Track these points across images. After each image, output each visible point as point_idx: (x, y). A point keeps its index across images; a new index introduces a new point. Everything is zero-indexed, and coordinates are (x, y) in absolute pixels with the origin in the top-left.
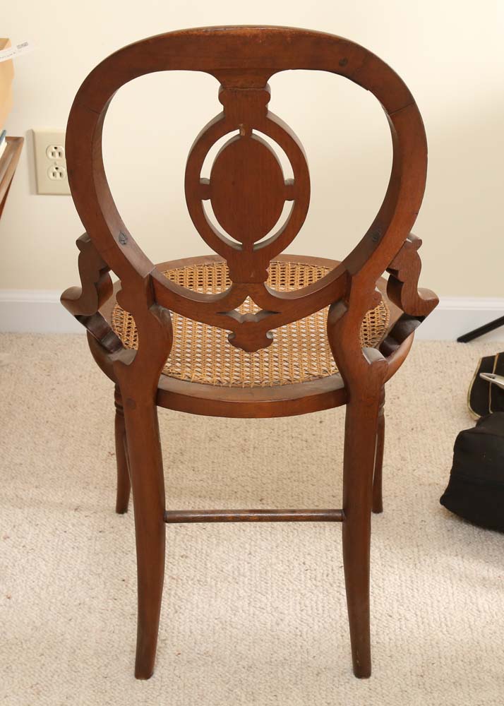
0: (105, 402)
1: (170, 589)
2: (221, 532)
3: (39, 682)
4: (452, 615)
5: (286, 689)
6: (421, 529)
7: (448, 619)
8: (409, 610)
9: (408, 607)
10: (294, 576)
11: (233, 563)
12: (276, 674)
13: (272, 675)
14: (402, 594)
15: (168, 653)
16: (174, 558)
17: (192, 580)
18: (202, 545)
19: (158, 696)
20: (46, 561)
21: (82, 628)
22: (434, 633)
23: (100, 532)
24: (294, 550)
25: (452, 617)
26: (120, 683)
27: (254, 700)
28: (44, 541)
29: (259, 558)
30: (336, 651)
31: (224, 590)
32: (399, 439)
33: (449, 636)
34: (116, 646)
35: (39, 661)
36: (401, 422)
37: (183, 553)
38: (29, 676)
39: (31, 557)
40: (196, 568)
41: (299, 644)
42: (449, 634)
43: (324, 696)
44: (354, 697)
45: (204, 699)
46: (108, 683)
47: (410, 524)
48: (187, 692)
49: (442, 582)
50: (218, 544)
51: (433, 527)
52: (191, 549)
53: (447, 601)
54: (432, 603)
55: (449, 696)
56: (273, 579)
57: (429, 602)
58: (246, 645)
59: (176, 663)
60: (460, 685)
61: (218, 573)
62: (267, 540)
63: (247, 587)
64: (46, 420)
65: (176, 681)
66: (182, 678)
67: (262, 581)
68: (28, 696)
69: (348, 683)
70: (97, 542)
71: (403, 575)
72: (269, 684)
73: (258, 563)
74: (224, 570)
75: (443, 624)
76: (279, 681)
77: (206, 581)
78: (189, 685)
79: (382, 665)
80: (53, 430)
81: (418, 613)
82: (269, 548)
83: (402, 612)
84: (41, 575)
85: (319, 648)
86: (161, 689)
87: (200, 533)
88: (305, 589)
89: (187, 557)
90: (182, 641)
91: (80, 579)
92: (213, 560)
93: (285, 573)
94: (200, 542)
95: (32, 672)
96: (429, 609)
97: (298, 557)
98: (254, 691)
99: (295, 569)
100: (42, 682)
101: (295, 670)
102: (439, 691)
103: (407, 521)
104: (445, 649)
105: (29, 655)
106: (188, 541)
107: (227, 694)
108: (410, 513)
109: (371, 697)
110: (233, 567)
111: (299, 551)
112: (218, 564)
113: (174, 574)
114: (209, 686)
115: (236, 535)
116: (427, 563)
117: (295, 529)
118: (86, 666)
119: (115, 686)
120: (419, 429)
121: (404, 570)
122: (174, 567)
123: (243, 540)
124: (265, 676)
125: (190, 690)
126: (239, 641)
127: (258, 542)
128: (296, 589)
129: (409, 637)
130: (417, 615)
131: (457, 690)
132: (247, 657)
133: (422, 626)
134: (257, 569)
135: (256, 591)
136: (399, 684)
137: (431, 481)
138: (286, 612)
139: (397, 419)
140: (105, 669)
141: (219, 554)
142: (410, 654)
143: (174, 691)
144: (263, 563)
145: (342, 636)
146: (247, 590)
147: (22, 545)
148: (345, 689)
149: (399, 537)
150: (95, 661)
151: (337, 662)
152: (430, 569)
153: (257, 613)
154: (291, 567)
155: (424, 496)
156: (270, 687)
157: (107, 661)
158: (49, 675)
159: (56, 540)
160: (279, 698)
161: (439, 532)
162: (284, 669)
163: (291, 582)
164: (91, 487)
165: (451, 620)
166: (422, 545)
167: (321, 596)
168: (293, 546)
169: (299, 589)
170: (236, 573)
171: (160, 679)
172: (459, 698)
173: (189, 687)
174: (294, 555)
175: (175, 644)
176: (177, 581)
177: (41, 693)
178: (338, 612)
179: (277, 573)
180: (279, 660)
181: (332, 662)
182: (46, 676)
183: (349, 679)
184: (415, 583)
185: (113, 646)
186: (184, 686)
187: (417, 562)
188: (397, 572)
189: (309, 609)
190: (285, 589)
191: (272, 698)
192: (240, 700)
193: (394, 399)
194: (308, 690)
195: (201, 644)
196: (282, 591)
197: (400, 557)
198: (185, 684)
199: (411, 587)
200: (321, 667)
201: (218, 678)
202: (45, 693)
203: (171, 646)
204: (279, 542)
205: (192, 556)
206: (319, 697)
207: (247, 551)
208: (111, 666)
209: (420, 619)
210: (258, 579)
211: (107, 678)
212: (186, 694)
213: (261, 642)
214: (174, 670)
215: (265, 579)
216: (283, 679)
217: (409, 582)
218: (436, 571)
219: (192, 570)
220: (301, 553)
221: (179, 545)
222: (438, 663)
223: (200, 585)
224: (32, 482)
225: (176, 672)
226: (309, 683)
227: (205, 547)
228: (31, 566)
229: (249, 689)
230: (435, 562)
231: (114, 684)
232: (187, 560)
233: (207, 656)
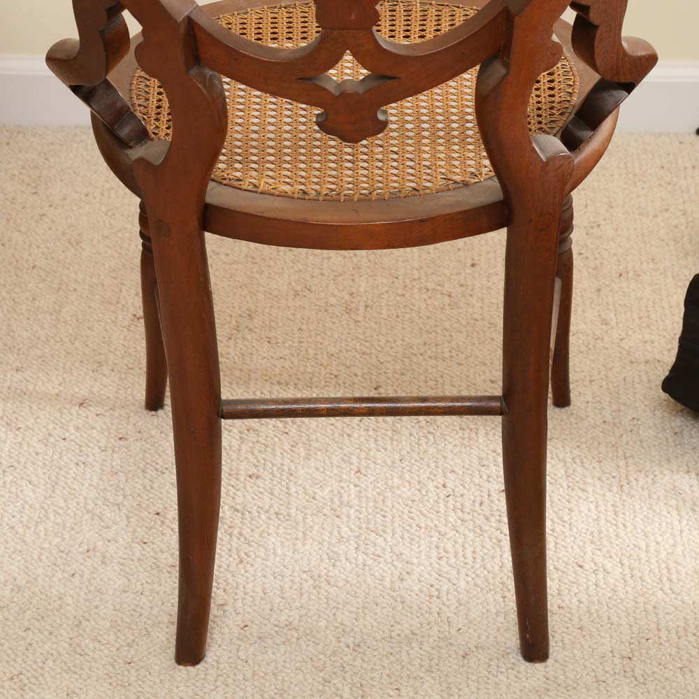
0: (127, 235)
1: (230, 527)
2: (313, 437)
3: (24, 671)
4: (679, 564)
5: (415, 678)
6: (631, 431)
7: (673, 570)
8: (611, 557)
9: (608, 552)
10: (429, 505)
11: (332, 485)
12: (398, 656)
13: (392, 658)
14: (600, 532)
15: (227, 625)
16: (237, 479)
17: (267, 512)
18: (282, 459)
19: (212, 690)
20: (35, 485)
21: (91, 588)
22: (651, 592)
23: (120, 439)
24: (428, 466)
25: (679, 567)
26: (152, 671)
28: (30, 454)
29: (372, 478)
30: (494, 619)
31: (316, 527)
32: (599, 290)
33: (674, 596)
34: (146, 614)
35: (23, 638)
36: (601, 264)
37: (253, 470)
38: (8, 662)
39: (9, 478)
40: (272, 494)
41: (435, 610)
42: (673, 593)
43: (474, 690)
44: (521, 690)
46: (133, 672)
47: (614, 424)
48: (257, 684)
49: (665, 513)
50: (307, 458)
51: (650, 427)
52: (265, 465)
53: (672, 542)
54: (647, 546)
55: (672, 688)
56: (395, 510)
57: (643, 544)
58: (351, 612)
59: (241, 639)
60: (691, 671)
61: (308, 501)
62: (385, 449)
63: (354, 524)
64: (32, 265)
65: (240, 667)
66: (250, 662)
67: (377, 513)
68: (5, 692)
69: (512, 669)
70: (115, 455)
71: (601, 502)
72: (387, 671)
73: (372, 486)
74: (317, 496)
75: (665, 579)
76: (403, 667)
77: (289, 514)
78: (262, 674)
79: (566, 641)
80: (44, 280)
81: (626, 562)
82: (389, 462)
83: (599, 560)
85: (467, 615)
86: (216, 681)
87: (280, 440)
88: (446, 525)
89: (258, 477)
90: (250, 606)
91: (88, 511)
92: (300, 482)
93: (413, 501)
94: (279, 455)
95: (13, 656)
96: (643, 555)
97: (435, 475)
98: (364, 683)
99: (430, 495)
100: (28, 671)
101: (429, 649)
102: (656, 681)
103: (609, 418)
104: (668, 617)
105: (7, 629)
106: (260, 452)
107: (321, 687)
108: (615, 407)
109: (548, 690)
110: (332, 491)
111: (437, 466)
112: (308, 487)
113: (238, 504)
114: (292, 675)
115: (336, 442)
116: (640, 484)
117: (429, 433)
118: (97, 645)
119: (145, 676)
120: (630, 275)
121: (604, 495)
122: (238, 493)
123: (346, 450)
124: (381, 660)
125: (263, 681)
126: (340, 606)
127: (372, 453)
128: (432, 525)
129: (610, 598)
130: (622, 564)
131: (685, 679)
132: (352, 630)
133: (631, 582)
134: (370, 495)
135: (368, 528)
136: (593, 671)
137: (649, 356)
138: (415, 561)
139: (596, 259)
140: (129, 651)
141: (310, 471)
142: (612, 624)
143: (236, 683)
144: (379, 485)
145: (504, 597)
146: (353, 527)
148: (508, 678)
149: (596, 444)
150: (112, 638)
151: (495, 637)
152: (646, 493)
153: (370, 562)
154: (424, 492)
155: (637, 380)
156: (389, 676)
157: (133, 638)
158: (39, 660)
159: (50, 453)
160: (403, 691)
161: (660, 435)
162: (412, 648)
163: (425, 516)
164: (106, 370)
165: (678, 572)
166: (632, 456)
167: (471, 535)
168: (426, 460)
169: (436, 526)
170: (336, 500)
171: (215, 664)
172: (688, 691)
173: (262, 677)
174: (428, 473)
175: (240, 610)
176: (243, 514)
177: (26, 688)
178: (497, 560)
179: (400, 501)
180: (403, 635)
181: (488, 637)
182: (35, 662)
183: (514, 664)
184: (620, 515)
185: (141, 615)
186: (254, 675)
187: (624, 483)
188: (592, 499)
189: (451, 556)
190: (414, 525)
191: (392, 693)
193: (592, 227)
194: (449, 680)
195: (281, 611)
196: (408, 528)
197: (597, 475)
198: (254, 671)
199: (614, 522)
200: (469, 645)
201: (306, 663)
202: (33, 687)
203: (234, 614)
204: (404, 452)
205: (266, 475)
206: (467, 690)
207: (354, 467)
208: (137, 645)
209: (628, 571)
210: (370, 510)
211: (132, 664)
212: (255, 687)
213: (375, 607)
214: (238, 650)
215: (381, 510)
216: (410, 663)
217: (611, 513)
218: (655, 496)
219: (267, 497)
220: (440, 470)
221: (246, 458)
222: (657, 638)
223: (279, 520)
224: (11, 362)
225: (241, 654)
226: (450, 670)
227: (287, 462)
228: (10, 492)
229: (356, 679)
230: (654, 483)
231: (143, 672)
232: (259, 482)
233: (290, 630)
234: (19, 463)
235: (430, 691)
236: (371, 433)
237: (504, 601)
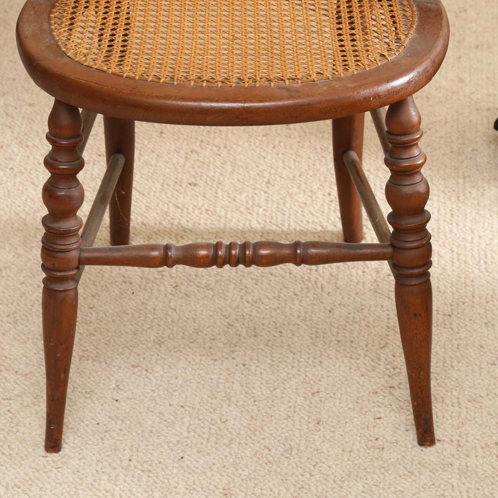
1: (173, 219)
2: (238, 158)
3: (17, 311)
4: (494, 252)
5: (294, 325)
6: (471, 158)
7: (489, 256)
8: (445, 246)
9: (443, 242)
10: (317, 207)
11: (248, 192)
12: (283, 309)
13: (279, 311)
14: (439, 229)
15: (164, 285)
16: (181, 186)
17: (199, 209)
18: (214, 173)
19: (149, 328)
20: (36, 186)
22: (471, 271)
23: (100, 155)
24: (319, 180)
25: (494, 254)
26: (107, 314)
27: (255, 336)
28: (35, 164)
29: (278, 188)
30: (355, 287)
31: (234, 220)
32: (459, 58)
33: (487, 274)
34: (107, 275)
35: (19, 289)
36: (464, 39)
37: (192, 180)
38: (7, 305)
39: (18, 180)
40: (204, 196)
41: (313, 279)
42: (487, 272)
43: (335, 334)
44: (369, 335)
45: (200, 333)
46: (94, 314)
47: (459, 153)
48: (181, 325)
49: (488, 216)
50: (232, 172)
51: (485, 156)
52: (201, 176)
53: (490, 236)
54: (472, 239)
55: (477, 336)
56: (291, 210)
57: (469, 238)
58: (253, 279)
59: (173, 295)
60: (493, 325)
61: (229, 202)
62: (290, 168)
63: (261, 219)
65: (170, 313)
66: (178, 310)
67: (278, 211)
68: (3, 325)
69: (364, 320)
71: (442, 208)
72: (274, 320)
73: (277, 193)
74: (236, 199)
75: (482, 262)
76: (286, 317)
77: (215, 211)
78: (185, 319)
81: (455, 249)
82: (291, 177)
84: (29, 200)
85: (336, 283)
86: (152, 322)
87: (214, 159)
88: (327, 222)
89: (195, 185)
90: (181, 273)
92: (225, 189)
93: (305, 204)
94: (212, 169)
95: (11, 301)
96: (468, 245)
97: (323, 187)
98: (257, 327)
99: (318, 200)
100: (21, 311)
101: (306, 306)
102: (467, 332)
103: (455, 149)
104: (481, 288)
106: (199, 167)
108: (461, 141)
109: (388, 335)
110: (247, 196)
111: (325, 181)
112: (231, 192)
113: (179, 203)
114: (207, 320)
115: (254, 162)
116: (472, 196)
117: (323, 157)
119: (102, 317)
120: (485, 46)
121: (445, 203)
122: (181, 195)
123: (261, 167)
124: (270, 312)
125: (185, 323)
126: (246, 275)
127: (279, 170)
128: (317, 221)
129: (440, 274)
130: (452, 251)
131: (488, 331)
132: (252, 291)
133: (457, 264)
134: (274, 199)
135: (271, 222)
137: (491, 105)
139: (460, 35)
140: (92, 300)
141: (233, 182)
142: (440, 292)
143: (167, 324)
144: (282, 192)
145: (364, 272)
146: (261, 221)
147: (10, 167)
148: (360, 326)
149: (444, 167)
151: (354, 298)
152: (476, 202)
154: (314, 198)
155: (479, 122)
156: (275, 323)
157: (96, 291)
158: (28, 304)
160: (284, 334)
161: (491, 162)
162: (294, 305)
163: (313, 215)
165: (492, 257)
166: (469, 176)
168: (318, 175)
169: (320, 222)
170: (250, 203)
171: (153, 311)
172: (489, 339)
173: (185, 321)
174: (318, 185)
175: (173, 275)
176: (182, 210)
177: (18, 322)
179: (296, 204)
180: (288, 295)
181: (349, 299)
182: (26, 305)
183: (365, 317)
184: (456, 217)
185: (103, 276)
186: (179, 320)
188: (436, 205)
190: (304, 221)
191: (276, 334)
192: (240, 335)
193: (460, 12)
194: (318, 327)
195: (203, 276)
196: (300, 223)
197: (441, 189)
198: (179, 317)
199: (450, 222)
200: (335, 303)
201: (217, 312)
202: (23, 322)
203: (169, 278)
204: (303, 170)
205: (201, 183)
206: (330, 334)
207: (266, 180)
208: (99, 296)
209: (455, 256)
210: (274, 210)
211: (94, 309)
212: (179, 327)
213: (270, 276)
214: (170, 302)
215: (282, 210)
216: (291, 314)
217: (448, 216)
218: (482, 204)
219: (200, 199)
220: (327, 183)
221: (188, 172)
222: (471, 302)
223: (208, 214)
224: (26, 99)
225: (172, 305)
226: (319, 320)
227: (217, 175)
228: (18, 190)
229: (251, 324)
230: (483, 195)
231: (101, 315)
232: (196, 188)
233: (208, 290)
234: (26, 169)
235: (303, 334)
236: (280, 155)
237: (364, 275)
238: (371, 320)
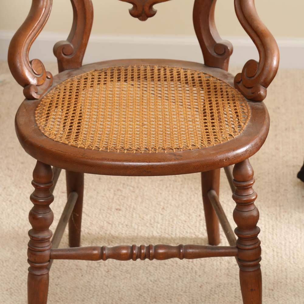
1: (106, 230)
2: (145, 194)
3: (12, 287)
4: (298, 251)
5: (179, 295)
6: (284, 195)
7: (296, 254)
8: (269, 248)
9: (268, 245)
10: (192, 224)
11: (151, 214)
12: (172, 286)
13: (170, 287)
14: (265, 237)
15: (101, 271)
16: (111, 210)
17: (122, 224)
18: (131, 203)
19: (91, 297)
20: (24, 211)
22: (284, 263)
23: (63, 193)
24: (194, 207)
25: (298, 253)
26: (67, 288)
27: (155, 302)
29: (169, 212)
30: (215, 272)
31: (143, 231)
32: (276, 135)
33: (295, 265)
34: (67, 265)
35: (14, 274)
36: (278, 124)
37: (118, 207)
38: (6, 283)
39: (14, 208)
40: (125, 217)
41: (190, 267)
42: (295, 263)
43: (204, 301)
44: (224, 302)
45: (122, 300)
46: (59, 288)
47: (277, 192)
48: (111, 295)
49: (294, 230)
50: (142, 203)
51: (292, 193)
52: (123, 205)
53: (296, 242)
54: (285, 243)
56: (177, 225)
57: (283, 243)
58: (154, 267)
59: (106, 277)
60: (299, 296)
61: (140, 220)
62: (176, 200)
63: (159, 230)
65: (104, 288)
66: (109, 286)
67: (169, 226)
68: (4, 296)
69: (221, 292)
71: (267, 225)
72: (167, 292)
73: (168, 215)
74: (145, 219)
75: (291, 257)
76: (174, 290)
77: (131, 226)
78: (113, 291)
81: (275, 250)
82: (177, 205)
84: (20, 220)
85: (204, 270)
86: (93, 293)
87: (131, 194)
88: (199, 232)
89: (120, 210)
90: (111, 263)
92: (138, 212)
93: (185, 221)
94: (130, 200)
95: (9, 281)
96: (283, 247)
97: (196, 211)
98: (157, 296)
99: (193, 219)
100: (15, 287)
101: (186, 283)
102: (283, 300)
103: (274, 189)
104: (291, 273)
105: (7, 270)
106: (122, 199)
107: (138, 298)
108: (277, 185)
109: (235, 302)
110: (151, 217)
111: (197, 208)
112: (141, 214)
113: (110, 221)
114: (126, 292)
115: (155, 196)
116: (285, 217)
117: (196, 193)
119: (63, 291)
120: (291, 129)
121: (269, 222)
122: (111, 216)
123: (159, 199)
124: (165, 287)
125: (113, 294)
126: (150, 264)
127: (170, 201)
128: (192, 232)
129: (267, 265)
130: (274, 251)
131: (296, 300)
132: (154, 274)
133: (276, 258)
134: (167, 219)
135: (165, 232)
139: (276, 122)
140: (57, 280)
141: (142, 208)
142: (266, 275)
143: (102, 295)
144: (171, 214)
145: (221, 263)
146: (159, 232)
147: (9, 200)
148: (219, 296)
149: (268, 200)
151: (215, 279)
152: (287, 221)
154: (190, 218)
155: (288, 173)
156: (167, 294)
157: (60, 275)
160: (173, 300)
161: (296, 197)
162: (179, 283)
163: (190, 228)
165: (298, 255)
166: (283, 206)
168: (193, 204)
169: (194, 232)
170: (152, 221)
171: (94, 286)
173: (113, 293)
174: (193, 210)
175: (106, 265)
176: (112, 225)
177: (13, 294)
179: (180, 221)
180: (175, 277)
181: (212, 279)
182: (18, 284)
183: (222, 290)
184: (275, 230)
186: (110, 292)
187: (278, 217)
188: (263, 223)
190: (185, 232)
191: (168, 301)
192: (146, 302)
193: (276, 109)
194: (193, 296)
195: (124, 265)
196: (182, 233)
197: (267, 213)
198: (110, 290)
199: (272, 233)
200: (204, 282)
201: (133, 287)
202: (16, 294)
203: (104, 266)
204: (184, 201)
205: (123, 209)
206: (200, 301)
207: (162, 207)
208: (62, 277)
209: (275, 254)
210: (167, 225)
211: (59, 286)
212: (110, 297)
213: (164, 265)
214: (104, 281)
215: (172, 225)
216: (177, 289)
217: (271, 229)
218: (291, 223)
219: (123, 218)
220: (198, 209)
221: (116, 202)
222: (285, 282)
223: (127, 228)
224: (20, 160)
225: (106, 283)
226: (194, 292)
227: (133, 204)
228: (14, 213)
229: (153, 295)
230: (291, 217)
231: (63, 289)
232: (120, 212)
233: (127, 273)
234: (19, 201)
235: (184, 301)
236: (170, 192)
237: (220, 265)
238: (225, 292)
